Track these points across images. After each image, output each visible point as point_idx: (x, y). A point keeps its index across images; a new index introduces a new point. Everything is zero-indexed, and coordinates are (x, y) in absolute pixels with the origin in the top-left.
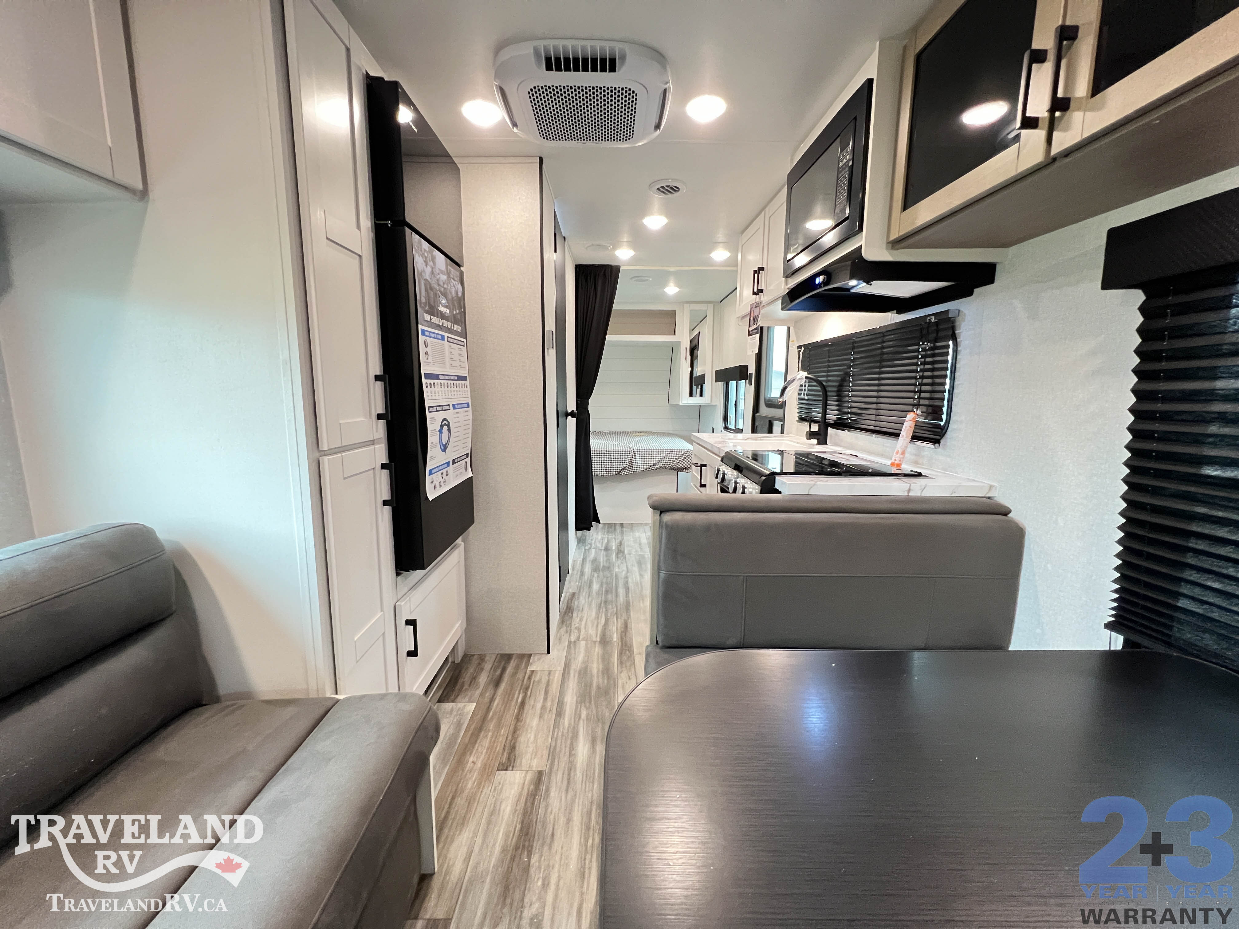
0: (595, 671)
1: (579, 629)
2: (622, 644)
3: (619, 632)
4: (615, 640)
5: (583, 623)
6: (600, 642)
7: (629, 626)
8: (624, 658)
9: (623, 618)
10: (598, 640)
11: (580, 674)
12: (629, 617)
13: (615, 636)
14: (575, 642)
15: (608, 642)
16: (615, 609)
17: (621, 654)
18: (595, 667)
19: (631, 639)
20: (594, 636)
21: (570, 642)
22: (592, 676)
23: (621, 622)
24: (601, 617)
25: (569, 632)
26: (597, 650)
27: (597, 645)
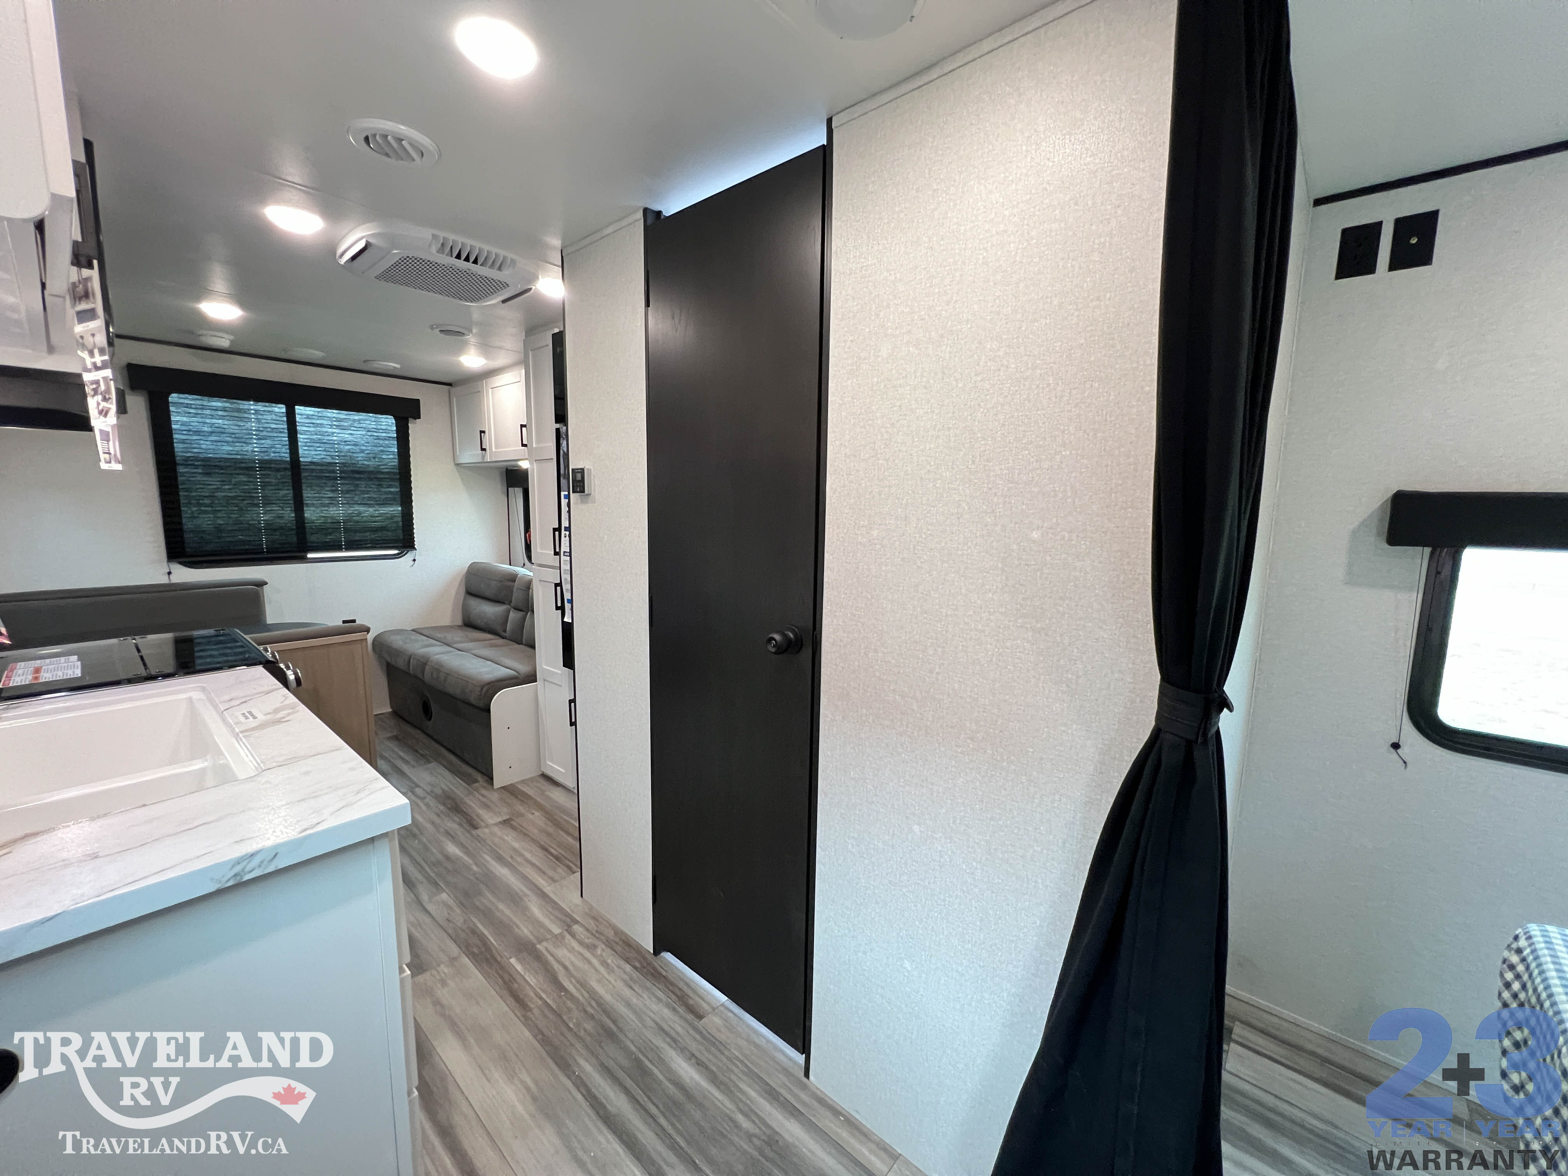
0: (501, 906)
1: (591, 948)
2: (495, 960)
3: (518, 979)
4: (513, 961)
5: (595, 962)
6: (534, 946)
7: (511, 1000)
8: (475, 940)
9: (536, 1011)
10: (538, 946)
11: (517, 895)
12: (527, 1021)
13: (519, 967)
14: (569, 926)
15: (521, 951)
16: (571, 1025)
17: (484, 942)
18: (504, 910)
19: (486, 976)
20: (552, 949)
21: (576, 922)
22: (499, 899)
23: (534, 1003)
24: (578, 990)
25: (597, 935)
26: (525, 931)
27: (531, 937)
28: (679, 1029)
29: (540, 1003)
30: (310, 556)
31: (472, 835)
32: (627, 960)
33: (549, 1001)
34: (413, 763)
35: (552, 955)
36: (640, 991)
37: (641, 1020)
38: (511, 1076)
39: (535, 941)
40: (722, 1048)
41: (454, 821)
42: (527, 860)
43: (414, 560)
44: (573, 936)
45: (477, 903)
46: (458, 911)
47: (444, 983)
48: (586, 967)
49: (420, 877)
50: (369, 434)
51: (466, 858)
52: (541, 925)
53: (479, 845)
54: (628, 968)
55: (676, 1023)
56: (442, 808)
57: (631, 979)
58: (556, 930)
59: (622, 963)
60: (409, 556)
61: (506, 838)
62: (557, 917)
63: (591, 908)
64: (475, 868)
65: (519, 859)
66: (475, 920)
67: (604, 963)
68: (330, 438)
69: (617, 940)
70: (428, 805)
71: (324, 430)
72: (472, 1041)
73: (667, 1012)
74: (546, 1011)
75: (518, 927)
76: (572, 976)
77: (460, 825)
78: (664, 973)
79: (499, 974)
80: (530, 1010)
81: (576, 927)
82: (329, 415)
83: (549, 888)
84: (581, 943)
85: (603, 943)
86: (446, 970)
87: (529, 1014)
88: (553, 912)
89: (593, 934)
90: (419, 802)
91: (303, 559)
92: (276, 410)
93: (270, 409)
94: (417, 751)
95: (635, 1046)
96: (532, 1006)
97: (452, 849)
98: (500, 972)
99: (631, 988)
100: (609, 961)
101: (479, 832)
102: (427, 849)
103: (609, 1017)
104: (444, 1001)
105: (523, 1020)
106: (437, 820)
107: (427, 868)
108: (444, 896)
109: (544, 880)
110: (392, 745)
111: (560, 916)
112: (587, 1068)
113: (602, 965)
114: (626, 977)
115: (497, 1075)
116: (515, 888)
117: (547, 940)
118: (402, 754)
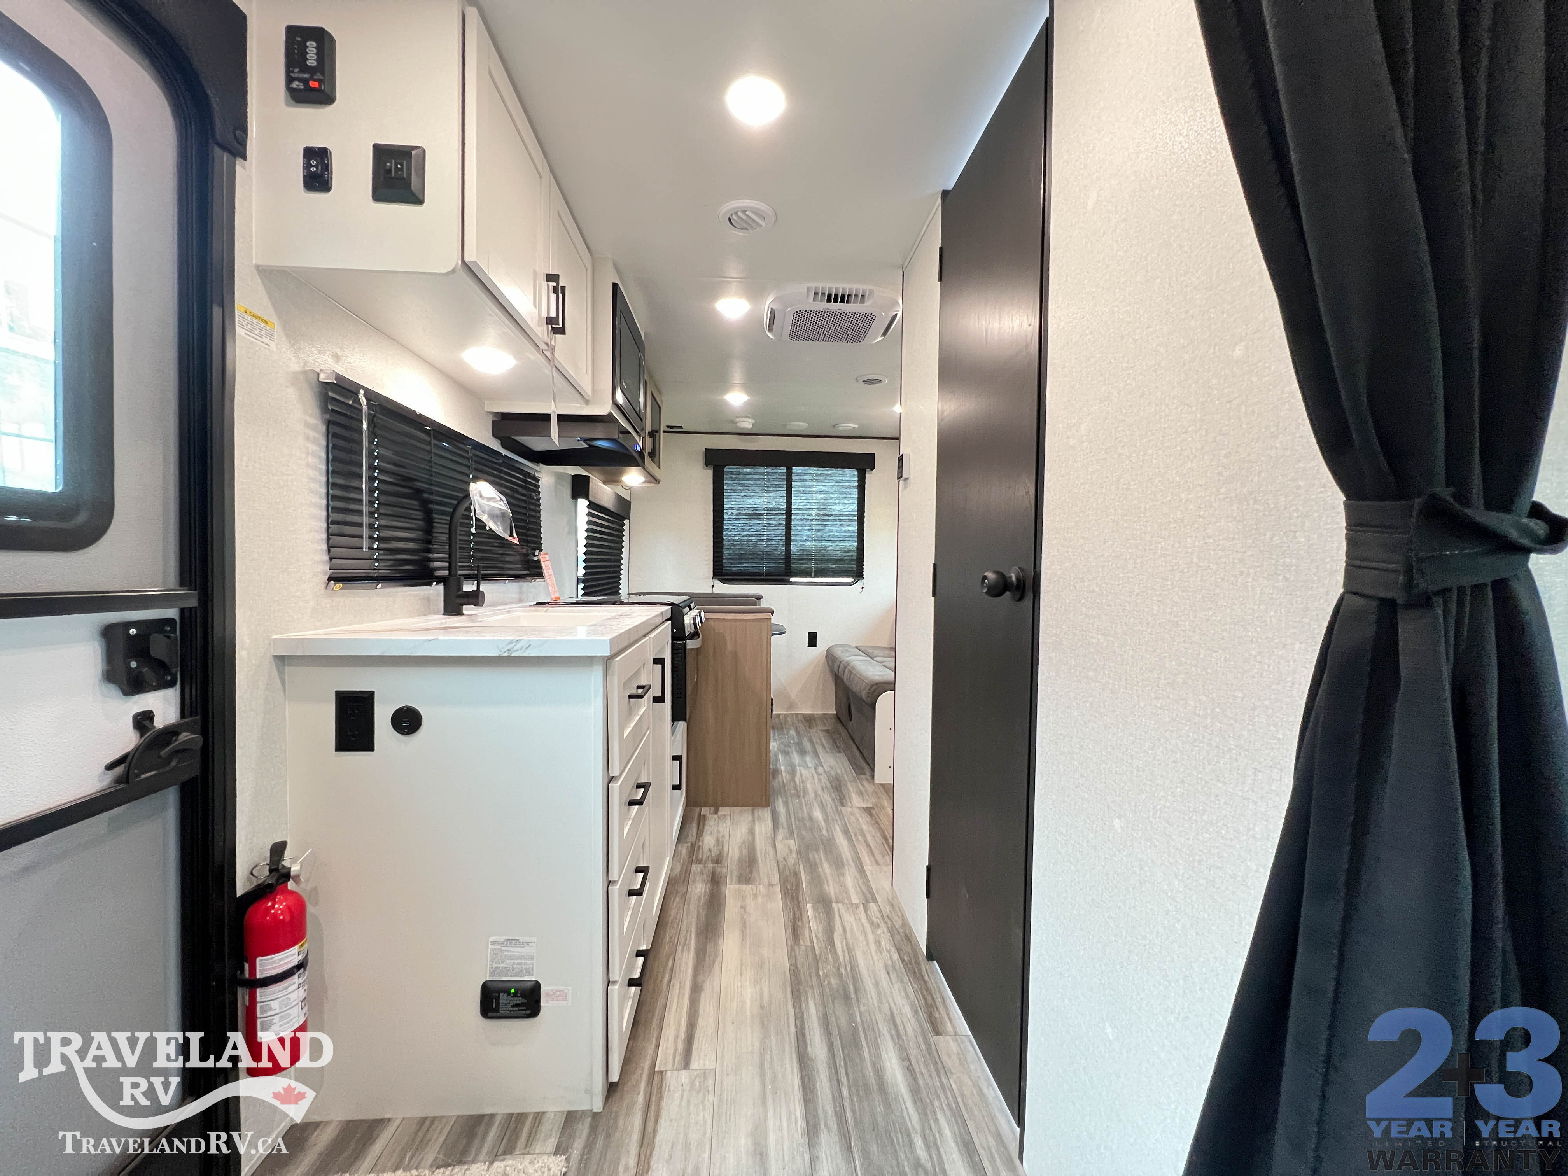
0: (826, 865)
1: (875, 926)
2: (798, 899)
3: (805, 920)
4: (809, 905)
5: (871, 937)
6: (831, 902)
7: (790, 931)
8: (793, 880)
9: (803, 948)
10: (834, 905)
11: (842, 862)
12: (791, 951)
13: (810, 912)
14: (867, 901)
15: (819, 902)
16: (821, 973)
17: (798, 884)
18: (826, 869)
19: (785, 906)
20: (843, 911)
21: (876, 901)
22: (828, 860)
23: (805, 942)
24: (843, 951)
25: (886, 919)
26: (831, 889)
27: (833, 896)
28: (910, 1030)
29: (809, 944)
30: (793, 579)
31: (837, 810)
32: (899, 951)
33: (816, 947)
34: (828, 750)
35: (840, 916)
36: (894, 980)
37: (880, 1001)
38: (756, 982)
39: (834, 899)
40: (942, 1071)
41: (830, 795)
42: (866, 842)
43: (863, 588)
44: (866, 910)
45: (811, 856)
46: (794, 855)
47: (755, 896)
48: (861, 938)
49: (785, 824)
50: (837, 484)
51: (823, 823)
52: (847, 892)
53: (838, 818)
54: (896, 956)
55: (910, 1024)
56: (828, 784)
57: (894, 967)
58: (855, 899)
59: (893, 950)
60: (860, 584)
61: (860, 819)
62: (862, 891)
63: (894, 897)
64: (824, 832)
65: (860, 838)
66: (801, 866)
67: (878, 943)
68: (810, 489)
69: (901, 931)
70: (820, 780)
71: (808, 483)
72: (748, 944)
73: (907, 1010)
74: (810, 953)
75: (828, 886)
76: (846, 938)
77: (833, 800)
78: (926, 978)
79: (793, 908)
80: (799, 945)
81: (872, 905)
82: (812, 472)
83: (869, 868)
84: (869, 919)
85: (888, 928)
86: (762, 889)
87: (796, 947)
88: (861, 886)
89: (883, 917)
90: (816, 776)
91: (788, 582)
92: (779, 471)
93: (775, 471)
94: (835, 743)
95: (861, 1018)
96: (802, 943)
97: (818, 814)
98: (796, 909)
99: (888, 973)
100: (883, 943)
101: (843, 809)
102: (801, 808)
103: (854, 984)
104: (748, 909)
105: (789, 949)
106: (820, 792)
107: (793, 820)
108: (792, 842)
109: (869, 859)
110: (821, 735)
111: (865, 891)
112: (812, 1010)
113: (875, 943)
114: (889, 963)
115: (749, 974)
116: (844, 856)
117: (842, 903)
118: (824, 742)
